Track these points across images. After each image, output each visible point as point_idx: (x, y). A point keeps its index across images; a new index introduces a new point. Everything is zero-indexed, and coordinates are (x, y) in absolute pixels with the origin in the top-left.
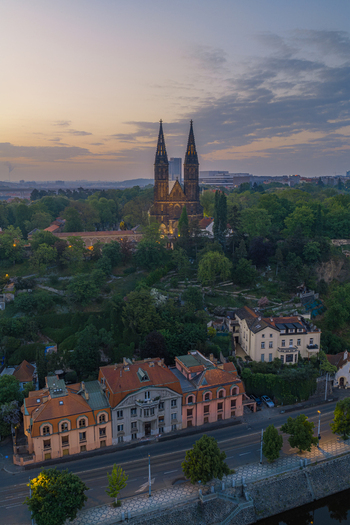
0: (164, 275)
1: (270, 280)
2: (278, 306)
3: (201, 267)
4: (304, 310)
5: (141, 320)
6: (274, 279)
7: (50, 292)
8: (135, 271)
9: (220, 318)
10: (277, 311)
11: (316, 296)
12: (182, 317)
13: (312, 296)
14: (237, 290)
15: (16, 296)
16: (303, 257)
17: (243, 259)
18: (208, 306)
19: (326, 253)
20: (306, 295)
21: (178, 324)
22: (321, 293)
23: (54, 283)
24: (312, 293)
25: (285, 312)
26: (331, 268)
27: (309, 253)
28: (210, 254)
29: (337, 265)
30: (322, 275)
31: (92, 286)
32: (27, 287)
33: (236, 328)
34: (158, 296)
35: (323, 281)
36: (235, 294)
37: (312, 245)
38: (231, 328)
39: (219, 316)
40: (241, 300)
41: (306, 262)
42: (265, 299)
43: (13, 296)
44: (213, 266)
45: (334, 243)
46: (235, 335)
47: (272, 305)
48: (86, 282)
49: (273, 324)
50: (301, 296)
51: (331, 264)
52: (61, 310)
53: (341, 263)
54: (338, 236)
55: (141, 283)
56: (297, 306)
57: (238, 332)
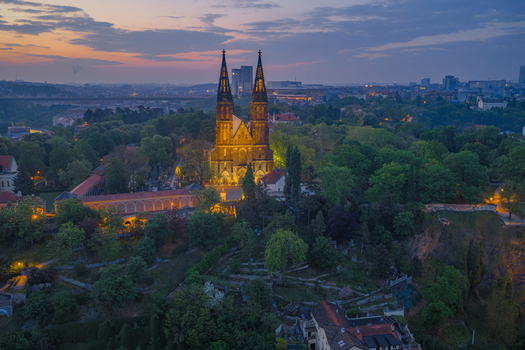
0: (223, 254)
1: (354, 260)
2: (363, 298)
3: (268, 251)
4: (395, 303)
5: (191, 332)
6: (358, 259)
7: (76, 287)
8: (187, 249)
9: (292, 318)
10: (362, 306)
11: (409, 280)
12: (244, 323)
13: (404, 281)
14: (313, 276)
15: (27, 297)
16: (393, 230)
17: (321, 238)
18: (278, 301)
19: (420, 222)
20: (398, 281)
21: (240, 334)
22: (414, 276)
23: (81, 273)
24: (405, 277)
25: (373, 308)
26: (425, 241)
27: (401, 227)
28: (280, 233)
29: (433, 237)
30: (416, 250)
31: (127, 284)
32: (44, 282)
33: (312, 333)
34: (213, 294)
35: (416, 259)
36: (310, 282)
37: (404, 216)
38: (305, 334)
39: (292, 315)
40: (318, 290)
41: (397, 237)
42: (347, 290)
43: (24, 297)
44: (283, 250)
45: (429, 208)
46: (311, 342)
47: (356, 295)
48: (119, 279)
49: (360, 337)
50: (392, 284)
51: (427, 237)
52: (88, 315)
53: (438, 235)
54: (433, 200)
55: (193, 273)
56: (387, 297)
57: (314, 337)
